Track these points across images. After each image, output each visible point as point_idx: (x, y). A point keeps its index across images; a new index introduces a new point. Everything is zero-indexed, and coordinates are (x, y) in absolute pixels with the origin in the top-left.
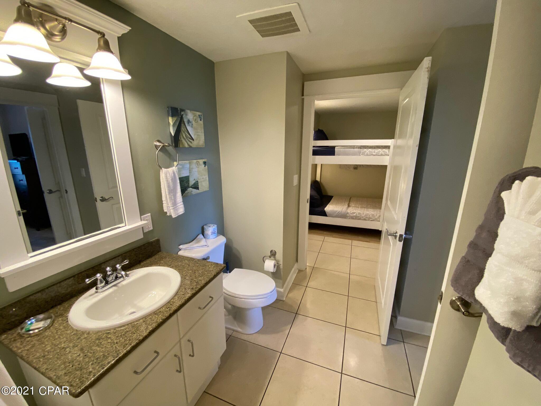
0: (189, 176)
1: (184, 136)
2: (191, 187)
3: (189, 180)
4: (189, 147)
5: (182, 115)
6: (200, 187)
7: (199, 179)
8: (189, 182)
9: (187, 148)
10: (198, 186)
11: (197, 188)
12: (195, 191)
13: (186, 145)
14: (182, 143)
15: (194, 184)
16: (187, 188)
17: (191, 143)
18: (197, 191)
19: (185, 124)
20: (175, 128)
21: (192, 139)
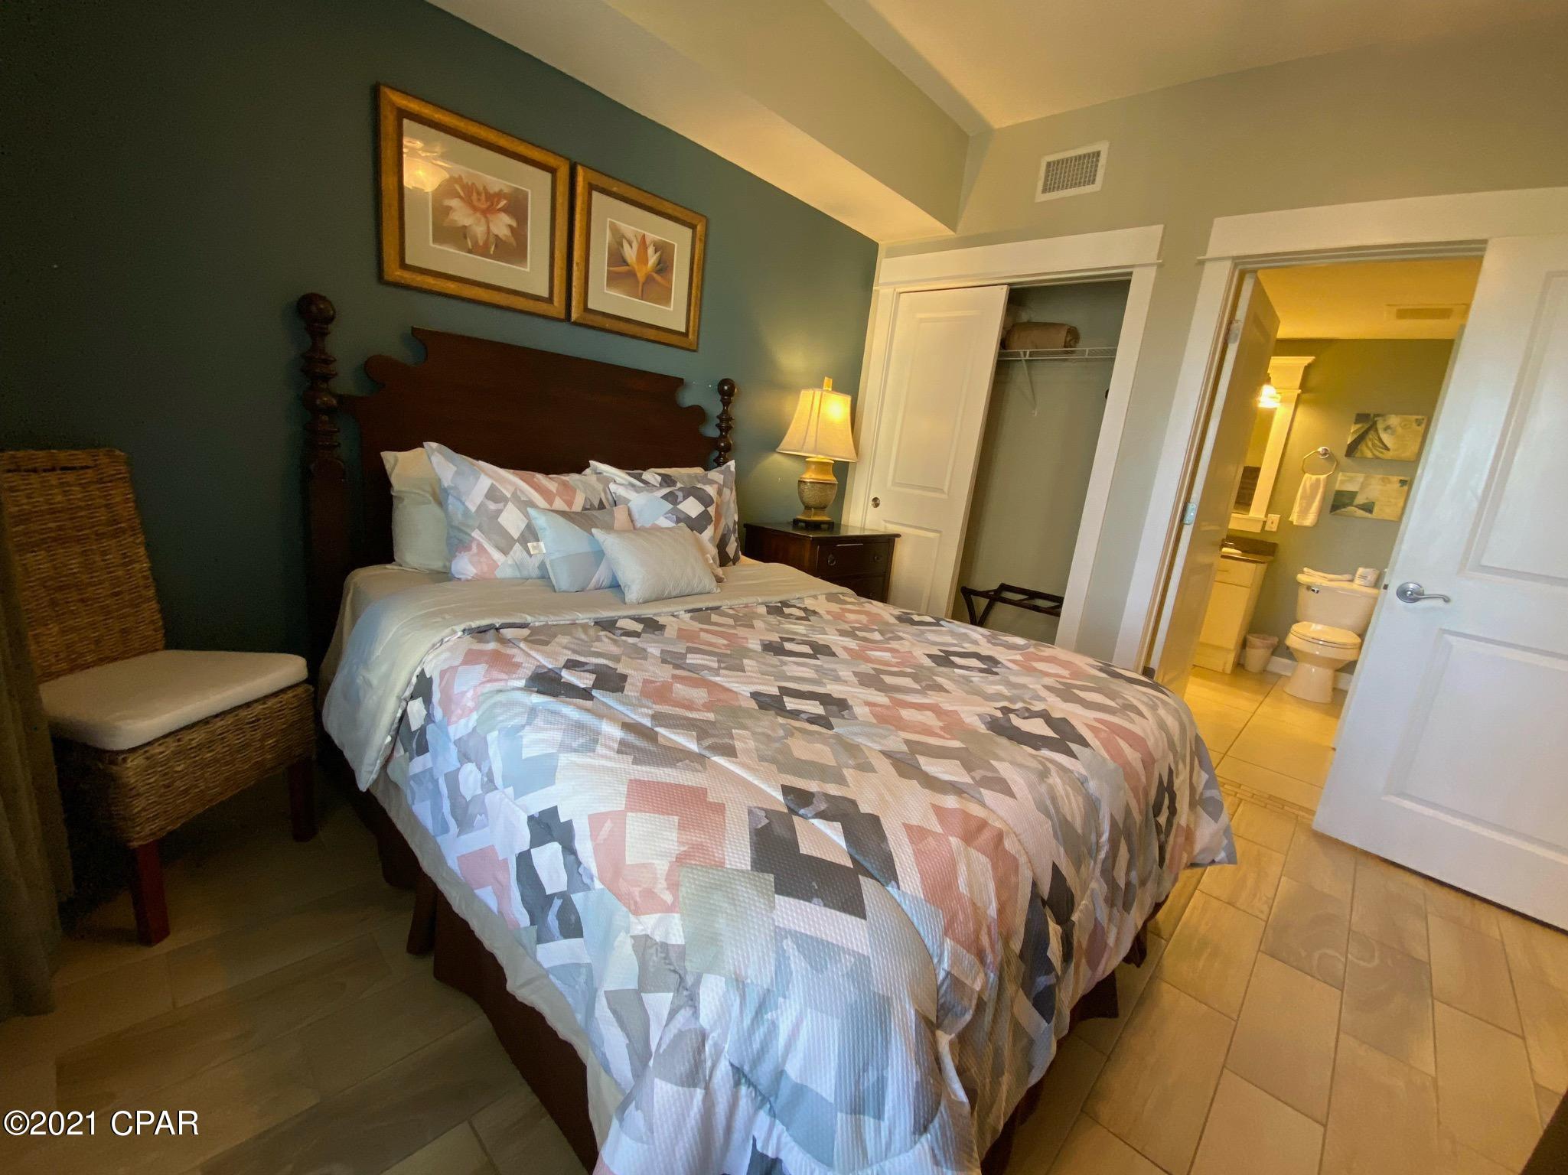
0: (1357, 492)
1: (1370, 444)
2: (1356, 506)
3: (1355, 497)
4: (1373, 458)
5: (1374, 421)
6: (1374, 511)
7: (1378, 501)
8: (1354, 499)
9: (1369, 459)
10: (1373, 509)
11: (1370, 511)
12: (1361, 513)
13: (1369, 455)
14: (1362, 452)
15: (1364, 504)
16: (1345, 505)
17: (1382, 453)
18: (1367, 515)
19: (1376, 430)
20: (1355, 436)
21: (1387, 449)
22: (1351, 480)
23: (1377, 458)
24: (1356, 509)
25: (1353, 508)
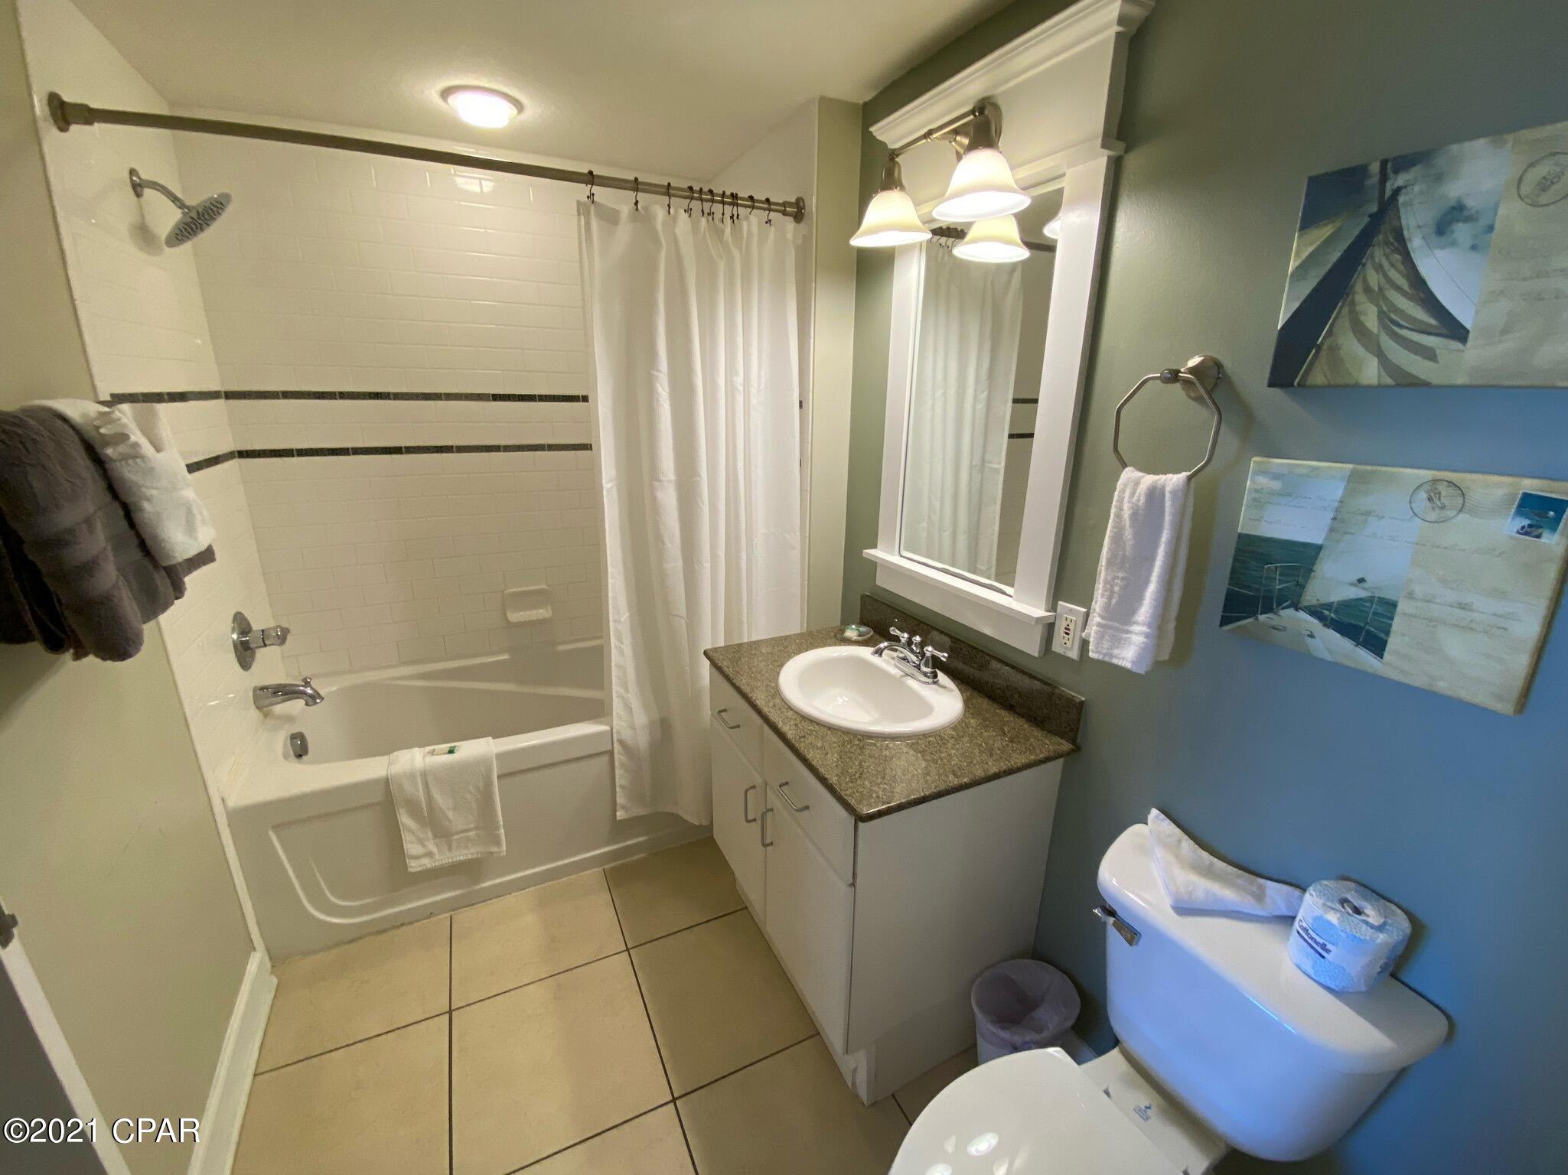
0: (1318, 548)
1: (1371, 321)
2: (1316, 612)
3: (1311, 570)
4: (1389, 381)
5: (1388, 193)
6: (1393, 643)
7: (1411, 596)
8: (1307, 577)
9: (1369, 387)
10: (1388, 633)
11: (1377, 646)
12: (1331, 644)
13: (1370, 372)
14: (1336, 361)
15: (1346, 605)
16: (1269, 604)
17: (1430, 354)
18: (1364, 658)
19: (1400, 244)
20: (1306, 288)
21: (1457, 331)
22: (1291, 490)
23: (1408, 383)
24: (1314, 623)
25: (1303, 615)
